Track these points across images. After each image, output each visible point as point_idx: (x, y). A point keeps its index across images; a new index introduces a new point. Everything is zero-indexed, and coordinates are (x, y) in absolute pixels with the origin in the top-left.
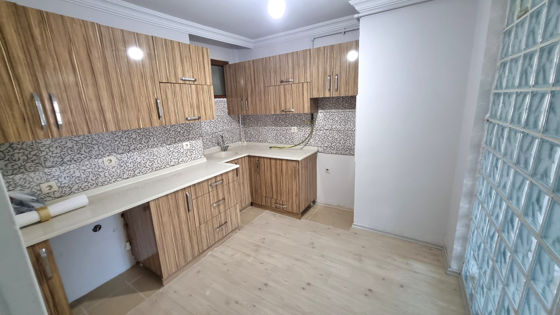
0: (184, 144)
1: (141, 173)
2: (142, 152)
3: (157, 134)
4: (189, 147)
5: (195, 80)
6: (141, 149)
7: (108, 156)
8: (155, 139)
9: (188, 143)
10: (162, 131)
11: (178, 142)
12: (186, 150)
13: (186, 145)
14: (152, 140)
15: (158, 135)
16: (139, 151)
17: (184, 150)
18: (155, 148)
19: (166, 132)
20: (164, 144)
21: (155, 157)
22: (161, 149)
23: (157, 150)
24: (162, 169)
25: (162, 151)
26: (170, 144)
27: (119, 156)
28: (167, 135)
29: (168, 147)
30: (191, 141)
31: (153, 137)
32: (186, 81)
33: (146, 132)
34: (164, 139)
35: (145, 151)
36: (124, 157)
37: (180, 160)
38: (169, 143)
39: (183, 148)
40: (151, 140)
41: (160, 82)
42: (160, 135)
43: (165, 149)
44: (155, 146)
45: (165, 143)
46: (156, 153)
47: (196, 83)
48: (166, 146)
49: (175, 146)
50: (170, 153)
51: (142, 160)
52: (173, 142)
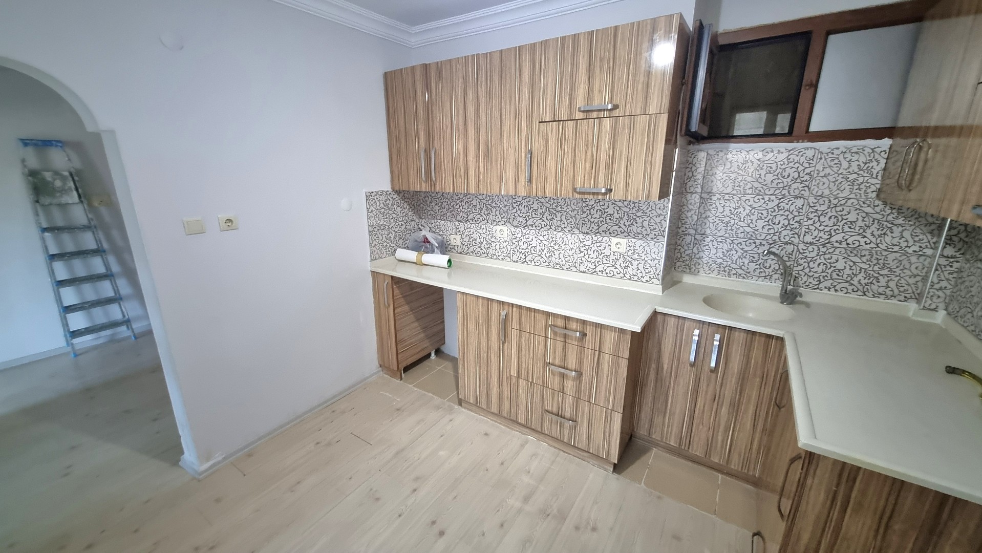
0: (615, 240)
1: (533, 262)
2: (540, 232)
3: (568, 210)
4: (623, 250)
5: (616, 107)
6: (540, 227)
7: (503, 225)
8: (563, 218)
9: (624, 241)
10: (577, 206)
11: (603, 234)
12: (616, 254)
13: (620, 244)
14: (559, 218)
15: (570, 212)
16: (537, 230)
17: (612, 253)
18: (560, 232)
19: (585, 210)
20: (576, 231)
21: (556, 247)
22: (569, 236)
23: (563, 237)
24: (563, 269)
25: (571, 240)
26: (587, 233)
27: (513, 229)
28: (585, 215)
29: (581, 236)
30: (634, 241)
31: (560, 214)
32: (590, 113)
33: (553, 204)
34: (578, 221)
35: (545, 233)
36: (519, 232)
37: (600, 268)
38: (585, 230)
39: (610, 247)
40: (556, 217)
41: (539, 122)
42: (573, 214)
43: (575, 239)
44: (560, 229)
45: (579, 229)
46: (560, 241)
47: (616, 113)
48: (578, 235)
49: (595, 238)
50: (582, 249)
51: (538, 244)
52: (594, 230)
